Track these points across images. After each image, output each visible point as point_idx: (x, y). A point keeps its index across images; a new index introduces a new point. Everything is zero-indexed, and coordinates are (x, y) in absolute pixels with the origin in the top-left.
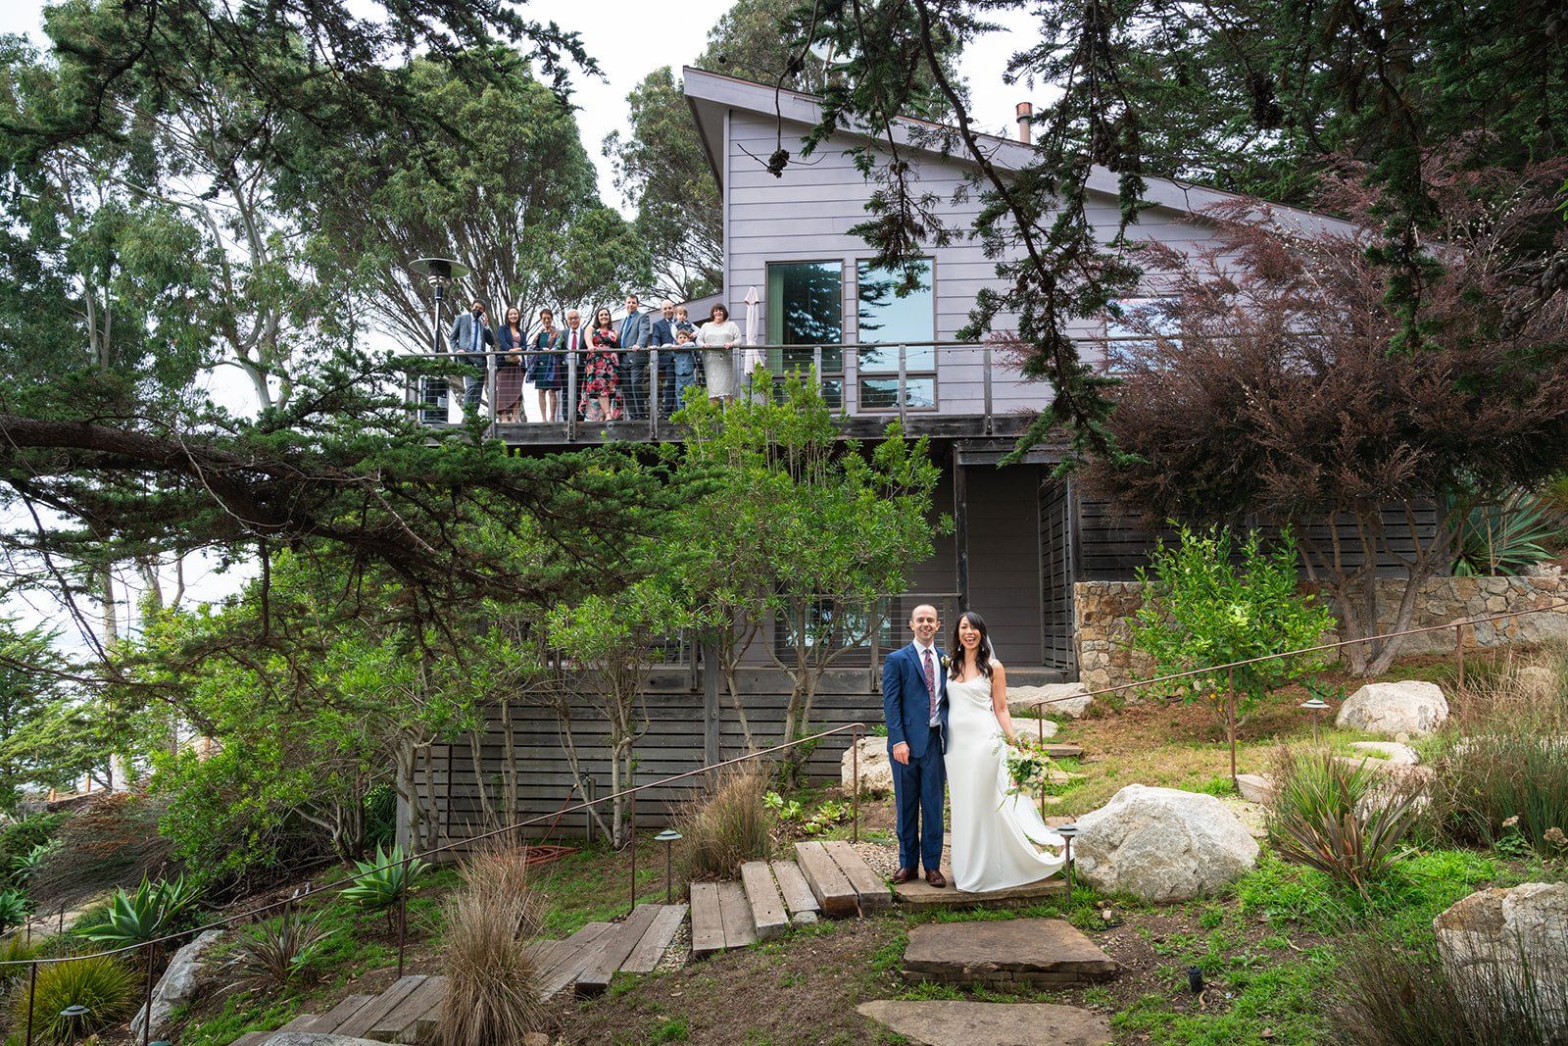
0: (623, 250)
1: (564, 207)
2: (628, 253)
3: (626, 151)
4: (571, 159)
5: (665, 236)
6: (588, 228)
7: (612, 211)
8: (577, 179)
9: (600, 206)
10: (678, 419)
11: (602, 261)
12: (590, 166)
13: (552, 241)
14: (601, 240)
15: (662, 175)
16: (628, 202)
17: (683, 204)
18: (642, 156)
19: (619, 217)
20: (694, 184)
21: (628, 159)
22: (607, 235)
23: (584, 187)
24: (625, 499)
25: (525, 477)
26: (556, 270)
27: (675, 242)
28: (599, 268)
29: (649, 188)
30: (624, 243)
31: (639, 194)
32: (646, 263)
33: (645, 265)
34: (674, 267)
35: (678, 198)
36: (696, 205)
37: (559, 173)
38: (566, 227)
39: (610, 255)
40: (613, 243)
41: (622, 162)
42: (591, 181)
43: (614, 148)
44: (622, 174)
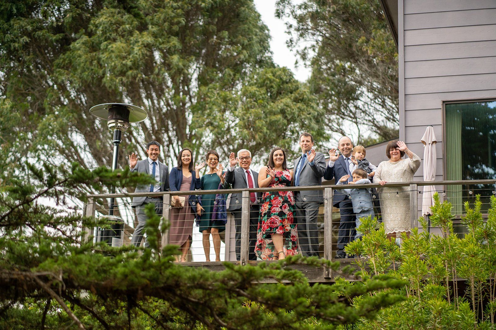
0: (295, 108)
1: (237, 67)
2: (300, 110)
3: (299, 12)
4: (244, 20)
5: (338, 94)
6: (261, 85)
7: (284, 70)
8: (250, 39)
9: (272, 65)
10: (354, 249)
11: (274, 118)
12: (263, 28)
13: (225, 100)
14: (273, 98)
15: (335, 36)
16: (301, 62)
17: (356, 61)
18: (314, 16)
19: (291, 75)
20: (367, 41)
21: (301, 19)
22: (279, 93)
23: (256, 48)
24: (301, 309)
25: (201, 286)
26: (229, 129)
27: (348, 100)
28: (271, 124)
29: (322, 48)
30: (296, 100)
31: (312, 54)
32: (318, 119)
33: (318, 122)
34: (347, 125)
35: (351, 56)
36: (369, 62)
37: (233, 35)
38: (239, 86)
39: (283, 112)
40: (285, 101)
41: (294, 23)
42: (264, 42)
43: (287, 10)
44: (295, 35)
